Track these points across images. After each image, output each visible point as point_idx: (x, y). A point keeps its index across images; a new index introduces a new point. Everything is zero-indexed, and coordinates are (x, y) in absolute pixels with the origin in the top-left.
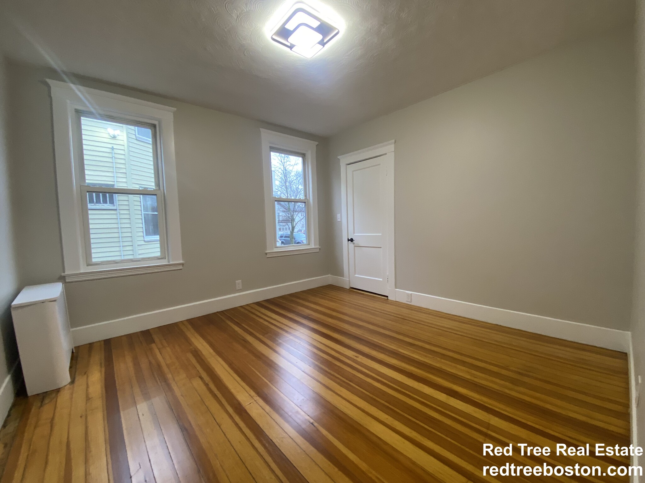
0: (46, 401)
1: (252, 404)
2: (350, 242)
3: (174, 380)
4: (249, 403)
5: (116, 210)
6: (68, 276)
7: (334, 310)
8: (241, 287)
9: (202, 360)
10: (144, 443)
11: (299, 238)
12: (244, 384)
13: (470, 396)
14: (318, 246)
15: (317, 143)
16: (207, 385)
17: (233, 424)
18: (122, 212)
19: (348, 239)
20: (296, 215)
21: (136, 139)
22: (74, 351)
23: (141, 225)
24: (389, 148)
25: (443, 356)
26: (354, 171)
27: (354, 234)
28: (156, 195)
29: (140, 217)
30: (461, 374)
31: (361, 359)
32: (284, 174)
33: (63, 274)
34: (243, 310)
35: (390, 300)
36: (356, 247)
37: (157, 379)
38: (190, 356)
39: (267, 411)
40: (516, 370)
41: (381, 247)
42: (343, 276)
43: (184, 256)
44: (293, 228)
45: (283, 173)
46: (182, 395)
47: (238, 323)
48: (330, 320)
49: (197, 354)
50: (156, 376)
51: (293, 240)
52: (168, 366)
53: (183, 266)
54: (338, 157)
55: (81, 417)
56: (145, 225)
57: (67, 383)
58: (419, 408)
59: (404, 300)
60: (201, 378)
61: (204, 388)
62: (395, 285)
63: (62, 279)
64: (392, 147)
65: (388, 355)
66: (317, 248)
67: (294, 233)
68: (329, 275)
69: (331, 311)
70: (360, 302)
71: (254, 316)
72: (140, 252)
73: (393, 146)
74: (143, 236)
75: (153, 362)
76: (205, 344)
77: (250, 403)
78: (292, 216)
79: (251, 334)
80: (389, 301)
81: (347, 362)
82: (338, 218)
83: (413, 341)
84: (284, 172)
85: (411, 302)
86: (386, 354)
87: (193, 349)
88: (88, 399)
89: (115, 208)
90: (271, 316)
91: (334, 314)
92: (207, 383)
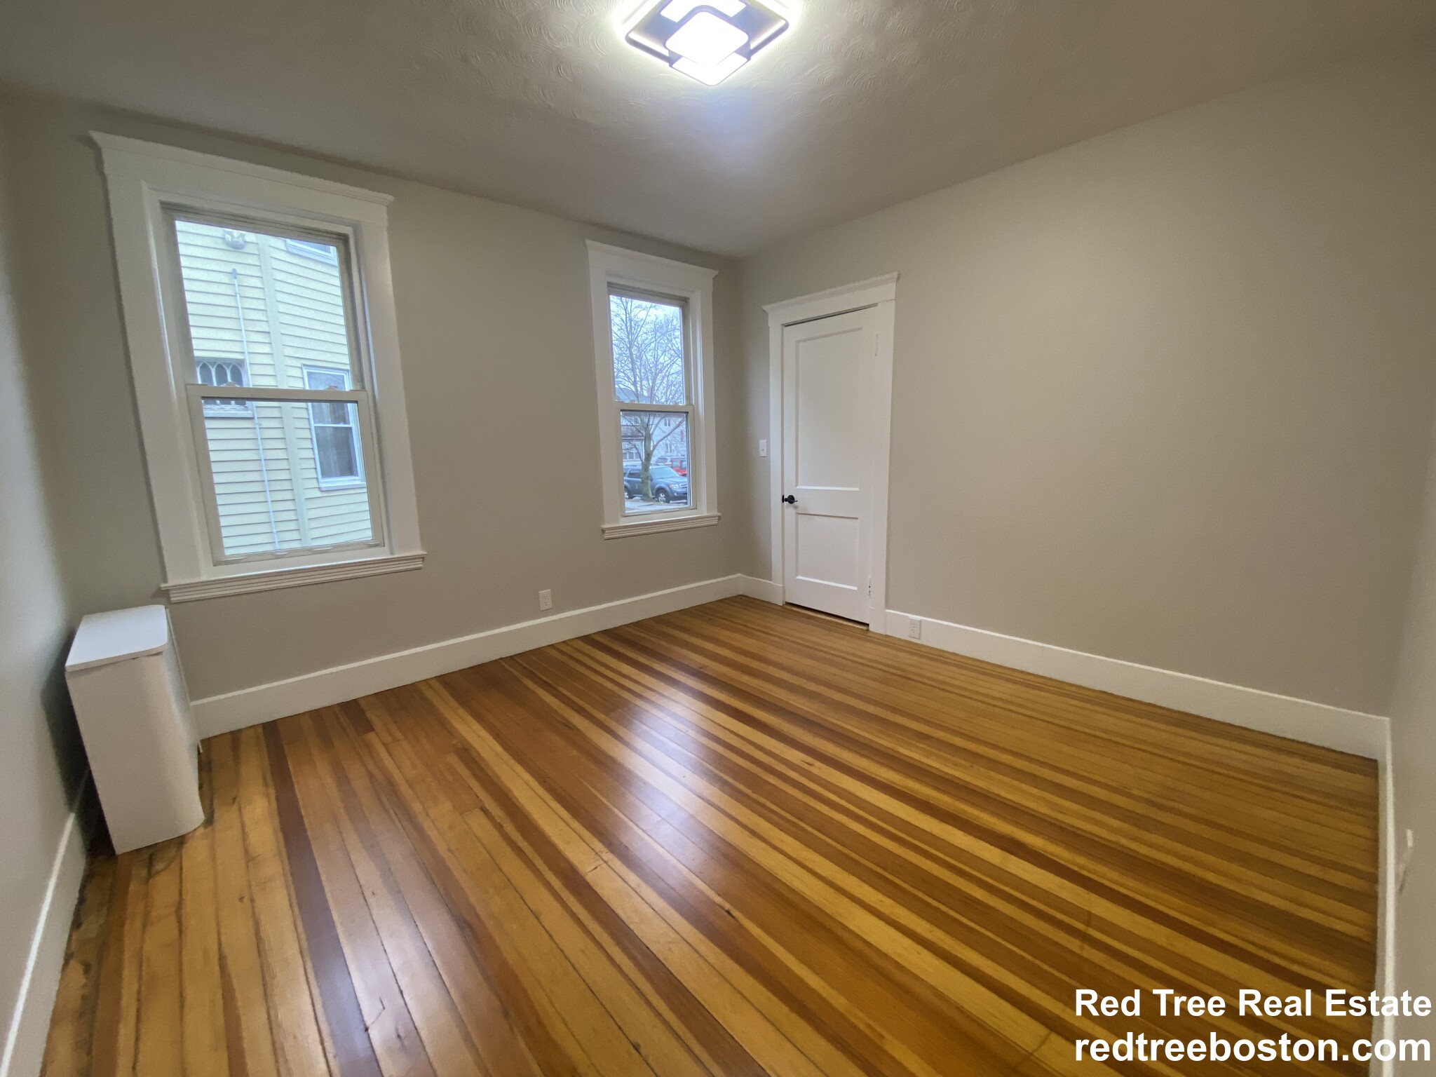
0: (159, 866)
1: (599, 868)
2: (786, 503)
3: (428, 815)
4: (593, 868)
5: (252, 418)
6: (175, 589)
7: (754, 656)
8: (550, 605)
9: (482, 770)
10: (384, 953)
11: (662, 478)
12: (576, 824)
13: (1049, 853)
14: (715, 513)
15: (716, 273)
16: (499, 827)
17: (565, 914)
18: (266, 423)
19: (783, 496)
20: (654, 426)
21: (288, 252)
22: (201, 751)
23: (309, 454)
24: (883, 292)
25: (992, 764)
26: (798, 342)
27: (798, 487)
28: (356, 402)
29: (306, 434)
30: (1032, 805)
31: (820, 769)
32: (627, 328)
33: (163, 585)
34: (555, 653)
35: (872, 632)
36: (800, 516)
37: (391, 812)
38: (453, 760)
39: (633, 886)
40: (1145, 795)
41: (857, 518)
42: (768, 576)
43: (425, 538)
44: (649, 455)
45: (624, 327)
46: (450, 850)
47: (549, 685)
48: (746, 679)
49: (467, 755)
50: (388, 806)
51: (649, 481)
52: (410, 784)
53: (423, 561)
54: (766, 308)
55: (241, 899)
56: (319, 451)
57: (199, 825)
58: (946, 879)
59: (902, 634)
60: (484, 810)
61: (495, 833)
62: (887, 601)
63: (162, 596)
64: (889, 290)
65: (877, 762)
66: (715, 517)
67: (650, 467)
68: (739, 575)
69: (750, 660)
70: (807, 637)
71: (582, 670)
72: (312, 514)
73: (892, 287)
74: (317, 478)
75: (378, 775)
76: (484, 733)
77: (596, 868)
78: (647, 427)
79: (580, 711)
80: (872, 635)
81: (791, 776)
82: (761, 449)
83: (927, 728)
84: (626, 325)
85: (919, 639)
86: (873, 760)
87: (459, 745)
88: (250, 858)
89: (248, 414)
90: (619, 669)
91: (755, 664)
92: (499, 823)
